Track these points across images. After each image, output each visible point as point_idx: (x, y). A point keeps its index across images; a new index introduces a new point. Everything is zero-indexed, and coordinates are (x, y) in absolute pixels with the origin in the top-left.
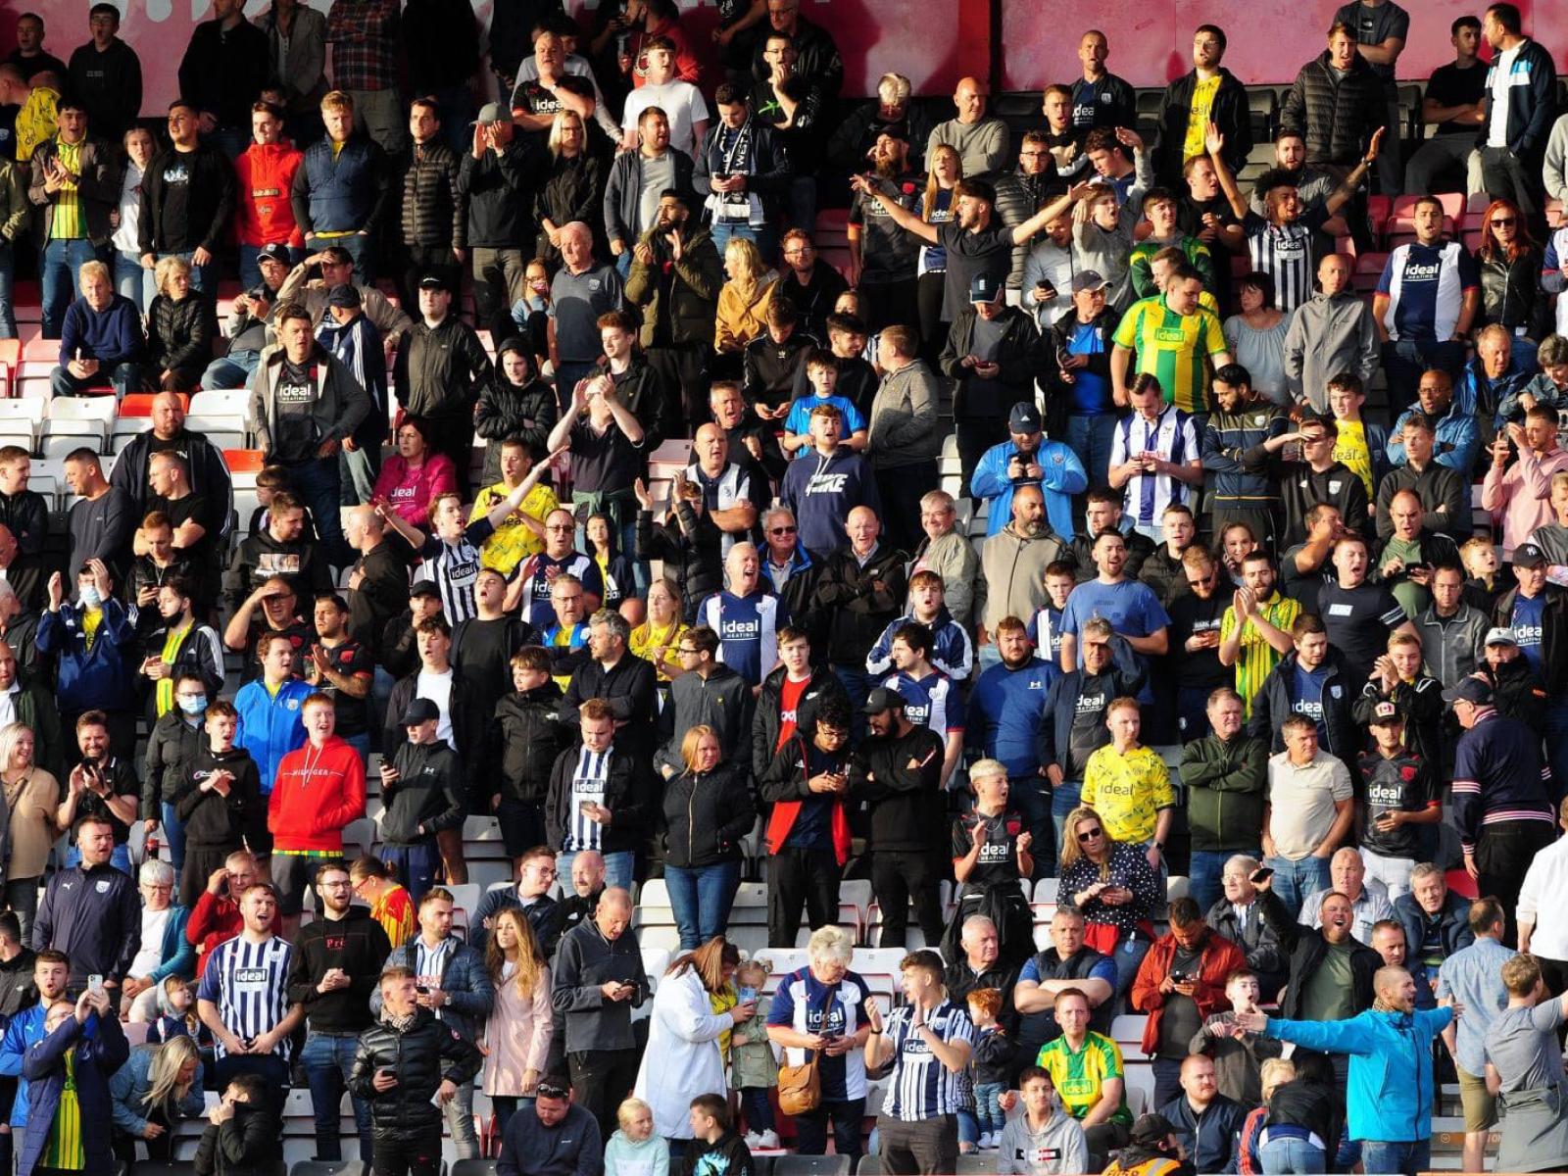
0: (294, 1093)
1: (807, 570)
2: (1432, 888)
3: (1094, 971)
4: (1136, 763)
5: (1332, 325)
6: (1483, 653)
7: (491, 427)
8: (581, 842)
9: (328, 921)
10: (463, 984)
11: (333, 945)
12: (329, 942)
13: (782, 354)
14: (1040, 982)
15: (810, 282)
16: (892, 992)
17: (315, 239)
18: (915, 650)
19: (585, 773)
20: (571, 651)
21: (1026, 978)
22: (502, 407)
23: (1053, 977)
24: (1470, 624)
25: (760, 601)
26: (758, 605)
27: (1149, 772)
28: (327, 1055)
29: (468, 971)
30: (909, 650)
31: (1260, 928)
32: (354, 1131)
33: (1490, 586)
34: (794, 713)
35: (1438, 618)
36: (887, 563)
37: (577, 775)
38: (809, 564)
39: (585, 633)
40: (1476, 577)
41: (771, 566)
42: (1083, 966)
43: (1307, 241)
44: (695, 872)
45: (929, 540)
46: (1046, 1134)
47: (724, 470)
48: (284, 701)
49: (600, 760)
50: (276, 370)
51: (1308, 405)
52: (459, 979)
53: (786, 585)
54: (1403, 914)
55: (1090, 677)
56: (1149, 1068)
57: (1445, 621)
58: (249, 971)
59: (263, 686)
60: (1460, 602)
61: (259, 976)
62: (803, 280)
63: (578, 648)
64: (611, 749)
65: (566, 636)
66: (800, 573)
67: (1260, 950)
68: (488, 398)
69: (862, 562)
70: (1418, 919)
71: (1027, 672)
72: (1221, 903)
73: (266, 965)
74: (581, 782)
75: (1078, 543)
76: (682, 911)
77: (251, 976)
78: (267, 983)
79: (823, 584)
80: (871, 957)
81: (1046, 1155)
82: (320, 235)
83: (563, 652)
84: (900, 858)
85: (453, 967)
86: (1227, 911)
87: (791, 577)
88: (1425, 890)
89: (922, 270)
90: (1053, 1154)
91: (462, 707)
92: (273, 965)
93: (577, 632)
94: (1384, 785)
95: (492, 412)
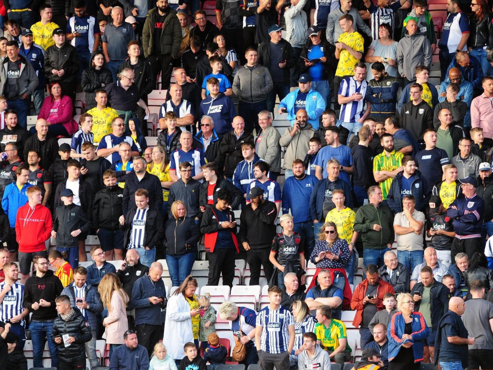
0: (27, 342)
1: (217, 141)
2: (464, 262)
3: (335, 293)
4: (344, 214)
5: (413, 47)
6: (478, 173)
7: (89, 87)
8: (134, 246)
9: (38, 278)
10: (93, 301)
11: (40, 287)
12: (39, 286)
13: (196, 58)
14: (314, 299)
15: (205, 30)
16: (255, 302)
17: (11, 12)
18: (263, 171)
19: (137, 218)
20: (127, 173)
21: (309, 297)
22: (92, 78)
23: (319, 297)
24: (474, 162)
25: (194, 153)
26: (193, 155)
27: (349, 217)
28: (40, 328)
29: (94, 296)
30: (260, 171)
31: (397, 277)
32: (49, 356)
33: (481, 146)
34: (212, 196)
35: (461, 159)
36: (247, 139)
37: (135, 219)
38: (218, 139)
39: (132, 166)
40: (475, 143)
41: (203, 139)
42: (331, 292)
43: (392, 15)
44: (177, 257)
45: (262, 130)
46: (315, 358)
47: (182, 102)
48: (24, 192)
49: (143, 213)
50: (6, 65)
51: (406, 77)
52: (91, 299)
53: (209, 147)
54: (453, 272)
55: (330, 183)
56: (358, 331)
57: (464, 160)
58: (9, 297)
59: (16, 186)
60: (470, 153)
61: (13, 299)
62: (202, 29)
63: (129, 172)
64: (147, 209)
65: (124, 167)
66: (214, 142)
67: (398, 285)
68: (86, 75)
69: (238, 138)
70: (458, 274)
71: (305, 180)
72: (382, 268)
73: (15, 294)
74: (136, 221)
75: (320, 131)
76: (173, 272)
77: (9, 299)
78: (16, 301)
79: (223, 145)
80: (246, 289)
81: (315, 366)
82: (13, 11)
83: (123, 173)
84: (259, 251)
85: (89, 295)
86: (384, 272)
87: (211, 143)
88: (461, 263)
89: (244, 25)
90: (318, 365)
91: (84, 194)
92: (18, 294)
93: (128, 165)
94: (439, 224)
95: (88, 82)
